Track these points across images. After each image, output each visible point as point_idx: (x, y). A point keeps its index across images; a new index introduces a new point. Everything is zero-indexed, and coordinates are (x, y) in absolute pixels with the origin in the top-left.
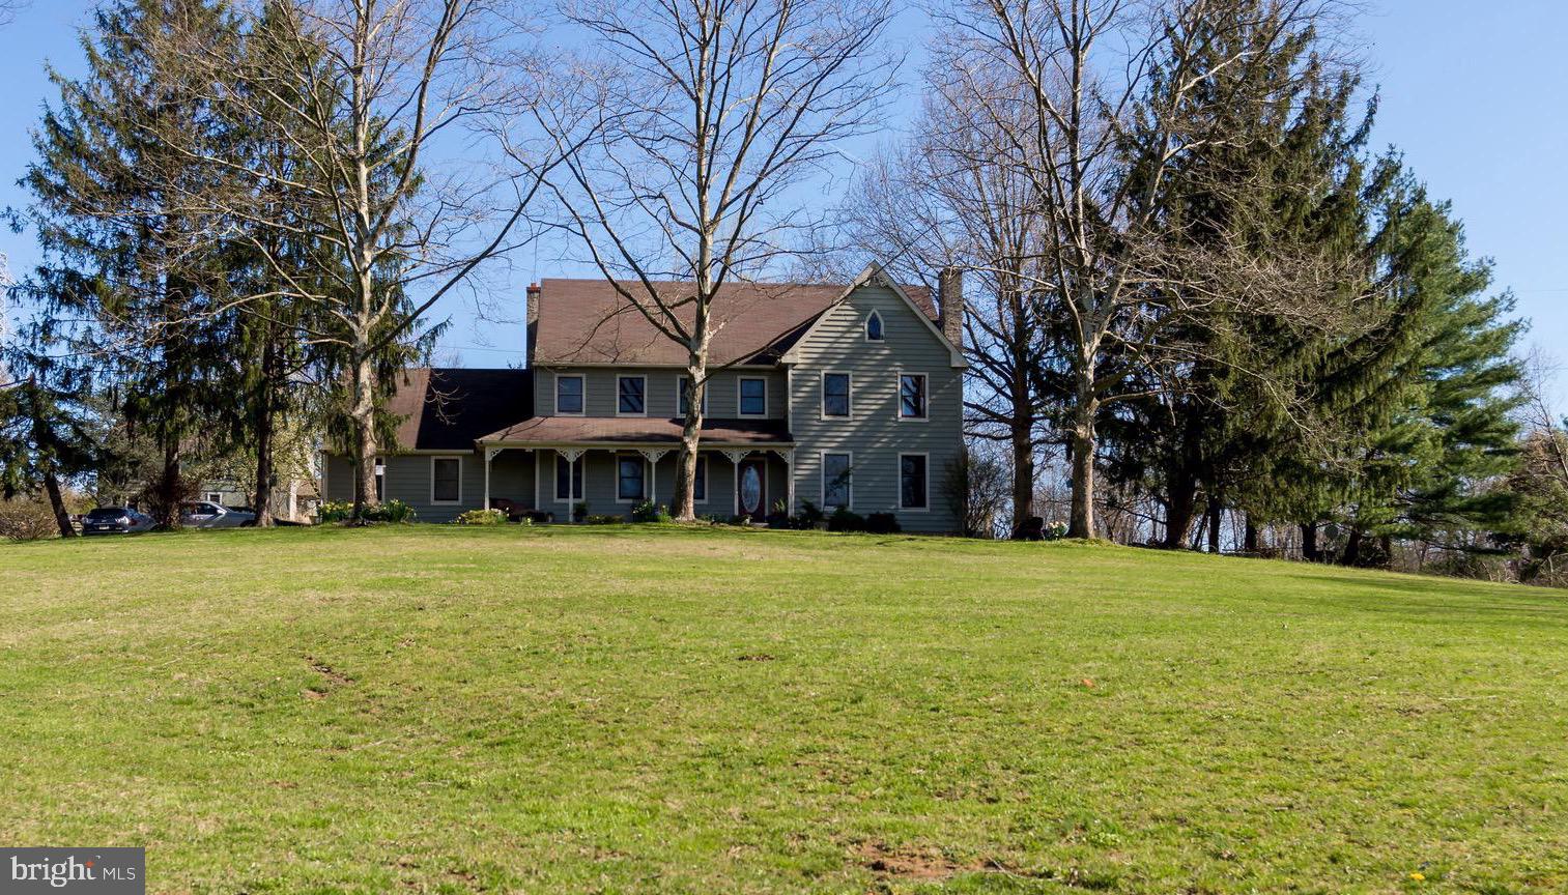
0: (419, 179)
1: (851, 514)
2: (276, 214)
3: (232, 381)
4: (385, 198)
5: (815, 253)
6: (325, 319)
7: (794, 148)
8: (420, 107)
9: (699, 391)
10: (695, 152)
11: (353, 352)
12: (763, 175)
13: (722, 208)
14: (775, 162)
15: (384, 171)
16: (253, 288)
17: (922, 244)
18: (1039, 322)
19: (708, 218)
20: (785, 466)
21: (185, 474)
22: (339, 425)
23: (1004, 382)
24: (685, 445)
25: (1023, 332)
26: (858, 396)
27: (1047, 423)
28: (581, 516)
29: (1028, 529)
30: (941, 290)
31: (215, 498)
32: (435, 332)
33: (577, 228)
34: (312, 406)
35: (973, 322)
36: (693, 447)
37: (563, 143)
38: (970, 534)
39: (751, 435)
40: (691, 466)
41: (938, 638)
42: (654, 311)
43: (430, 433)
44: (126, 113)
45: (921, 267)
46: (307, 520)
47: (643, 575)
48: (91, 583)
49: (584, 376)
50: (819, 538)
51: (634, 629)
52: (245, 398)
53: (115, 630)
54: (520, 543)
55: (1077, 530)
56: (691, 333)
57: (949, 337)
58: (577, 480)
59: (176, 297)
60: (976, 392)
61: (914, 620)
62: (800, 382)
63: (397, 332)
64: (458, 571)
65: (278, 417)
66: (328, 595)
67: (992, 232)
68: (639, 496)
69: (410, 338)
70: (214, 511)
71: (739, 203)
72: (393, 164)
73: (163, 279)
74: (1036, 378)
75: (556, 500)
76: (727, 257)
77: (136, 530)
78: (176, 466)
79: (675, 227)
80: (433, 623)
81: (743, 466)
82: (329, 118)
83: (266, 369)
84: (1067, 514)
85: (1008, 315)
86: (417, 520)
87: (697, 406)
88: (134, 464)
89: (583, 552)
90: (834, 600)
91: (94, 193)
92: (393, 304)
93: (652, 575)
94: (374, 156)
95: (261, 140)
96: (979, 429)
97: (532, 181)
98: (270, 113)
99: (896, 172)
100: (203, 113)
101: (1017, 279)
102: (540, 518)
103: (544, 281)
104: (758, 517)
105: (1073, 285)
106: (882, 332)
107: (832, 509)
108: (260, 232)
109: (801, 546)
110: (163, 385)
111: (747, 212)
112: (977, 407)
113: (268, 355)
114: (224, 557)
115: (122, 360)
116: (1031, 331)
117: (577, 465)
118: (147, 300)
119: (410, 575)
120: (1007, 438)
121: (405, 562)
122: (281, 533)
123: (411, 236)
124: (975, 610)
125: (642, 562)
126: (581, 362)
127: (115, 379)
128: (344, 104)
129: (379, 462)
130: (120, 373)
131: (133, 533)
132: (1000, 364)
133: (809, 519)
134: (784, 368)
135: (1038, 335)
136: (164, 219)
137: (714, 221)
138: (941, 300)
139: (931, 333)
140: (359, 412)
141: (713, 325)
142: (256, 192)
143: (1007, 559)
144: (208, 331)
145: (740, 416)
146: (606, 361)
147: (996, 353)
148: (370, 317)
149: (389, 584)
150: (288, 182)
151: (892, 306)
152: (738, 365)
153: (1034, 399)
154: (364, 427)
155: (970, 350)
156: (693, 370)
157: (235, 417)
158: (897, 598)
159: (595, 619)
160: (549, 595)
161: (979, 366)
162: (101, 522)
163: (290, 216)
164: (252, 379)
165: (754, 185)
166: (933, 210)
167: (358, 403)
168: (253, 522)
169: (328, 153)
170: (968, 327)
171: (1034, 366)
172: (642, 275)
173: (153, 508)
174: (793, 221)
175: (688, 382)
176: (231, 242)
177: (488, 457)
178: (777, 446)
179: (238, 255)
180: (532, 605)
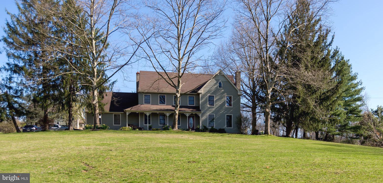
0: (108, 44)
1: (214, 129)
2: (71, 52)
3: (61, 94)
4: (100, 49)
5: (206, 67)
6: (85, 79)
7: (201, 41)
8: (108, 26)
9: (179, 99)
10: (177, 41)
11: (92, 87)
12: (194, 47)
13: (184, 55)
14: (197, 44)
15: (99, 42)
16: (66, 70)
17: (231, 65)
18: (258, 85)
19: (180, 57)
20: (199, 117)
21: (49, 117)
22: (90, 106)
23: (250, 98)
24: (175, 112)
25: (254, 87)
26: (216, 101)
27: (260, 108)
28: (150, 128)
29: (255, 132)
30: (236, 76)
31: (58, 123)
32: (113, 83)
33: (148, 58)
34: (82, 101)
35: (243, 84)
36: (177, 112)
37: (145, 37)
38: (242, 133)
39: (191, 110)
40: (177, 117)
41: (234, 157)
42: (168, 79)
43: (113, 108)
44: (29, 23)
45: (231, 71)
46: (82, 129)
47: (165, 143)
48: (25, 144)
49: (151, 95)
50: (207, 134)
51: (163, 155)
52: (65, 98)
53: (32, 156)
54: (135, 135)
55: (266, 133)
56: (177, 85)
57: (238, 88)
58: (149, 120)
59: (45, 72)
60: (243, 100)
61: (229, 153)
62: (203, 97)
63: (104, 83)
64: (120, 141)
65: (74, 104)
66: (88, 147)
67: (248, 63)
68: (164, 124)
69: (107, 84)
70: (57, 126)
71: (188, 54)
72: (101, 40)
73: (41, 67)
74: (257, 98)
75: (144, 125)
76: (185, 67)
77: (37, 131)
78: (47, 115)
79: (173, 59)
80: (114, 154)
81: (189, 117)
82: (84, 28)
83: (70, 91)
84: (264, 129)
85: (251, 83)
86: (110, 129)
87: (178, 103)
88: (36, 114)
89: (151, 137)
90: (210, 149)
91: (21, 44)
92: (102, 76)
93: (168, 143)
94: (96, 38)
95: (67, 33)
96: (244, 109)
97: (137, 47)
98: (69, 25)
99: (225, 48)
100: (51, 25)
101: (253, 74)
102: (140, 129)
103: (140, 71)
104: (193, 129)
105: (266, 76)
106: (222, 86)
107: (210, 127)
108: (67, 56)
109: (203, 136)
110: (43, 95)
111: (190, 56)
112: (244, 104)
113: (70, 88)
114: (60, 137)
115: (31, 88)
116: (256, 86)
117: (149, 116)
118: (37, 73)
119: (108, 143)
120: (251, 111)
121: (107, 139)
122: (75, 132)
123: (106, 59)
124: (243, 151)
125: (165, 140)
126: (150, 91)
127: (30, 93)
128: (88, 24)
129: (100, 115)
130: (31, 91)
131: (36, 132)
132: (249, 94)
133: (205, 130)
134: (199, 94)
135: (258, 88)
136: (41, 52)
137: (182, 58)
138: (236, 79)
139: (233, 86)
140: (94, 102)
141: (182, 83)
142: (66, 46)
143: (251, 139)
144: (54, 81)
145: (188, 105)
146: (156, 91)
147: (248, 92)
148: (97, 79)
149: (103, 144)
150: (74, 44)
151: (224, 80)
152: (188, 93)
153: (257, 102)
154: (96, 106)
155: (242, 91)
156: (177, 94)
157: (62, 103)
158: (225, 148)
159: (154, 153)
160: (143, 147)
161: (244, 94)
162: (27, 129)
163: (75, 53)
164: (66, 94)
165: (192, 50)
166: (234, 57)
167: (94, 100)
168: (68, 129)
169: (84, 37)
170: (242, 85)
171: (257, 95)
172: (164, 71)
173: (41, 125)
174: (201, 59)
175: (176, 97)
176: (59, 59)
177: (127, 114)
178: (197, 113)
179: (61, 62)
180: (138, 150)
